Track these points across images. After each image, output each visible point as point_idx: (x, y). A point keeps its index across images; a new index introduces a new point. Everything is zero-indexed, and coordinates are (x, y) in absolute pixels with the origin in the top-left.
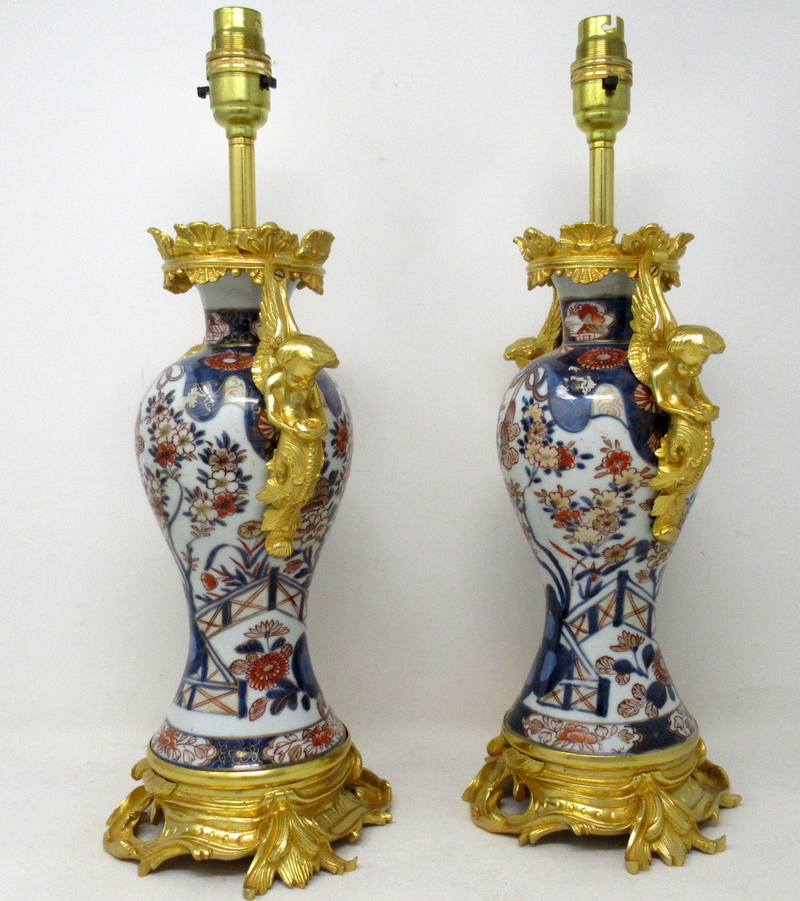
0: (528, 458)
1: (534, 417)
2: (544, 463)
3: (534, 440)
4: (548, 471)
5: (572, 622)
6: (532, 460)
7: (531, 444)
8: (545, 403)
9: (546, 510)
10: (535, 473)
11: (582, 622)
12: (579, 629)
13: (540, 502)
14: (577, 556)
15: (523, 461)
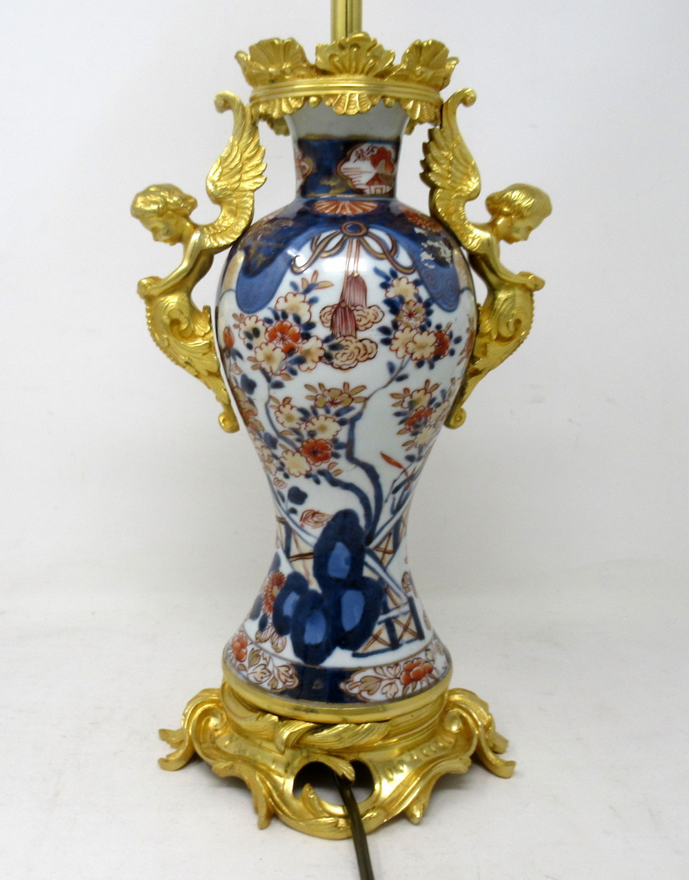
0: (397, 350)
1: (404, 294)
2: (417, 355)
3: (408, 326)
4: (420, 364)
5: (377, 546)
6: (401, 353)
7: (403, 331)
8: (415, 276)
9: (398, 414)
10: (401, 368)
11: (388, 542)
12: (385, 552)
13: (394, 405)
14: (405, 464)
15: (384, 355)
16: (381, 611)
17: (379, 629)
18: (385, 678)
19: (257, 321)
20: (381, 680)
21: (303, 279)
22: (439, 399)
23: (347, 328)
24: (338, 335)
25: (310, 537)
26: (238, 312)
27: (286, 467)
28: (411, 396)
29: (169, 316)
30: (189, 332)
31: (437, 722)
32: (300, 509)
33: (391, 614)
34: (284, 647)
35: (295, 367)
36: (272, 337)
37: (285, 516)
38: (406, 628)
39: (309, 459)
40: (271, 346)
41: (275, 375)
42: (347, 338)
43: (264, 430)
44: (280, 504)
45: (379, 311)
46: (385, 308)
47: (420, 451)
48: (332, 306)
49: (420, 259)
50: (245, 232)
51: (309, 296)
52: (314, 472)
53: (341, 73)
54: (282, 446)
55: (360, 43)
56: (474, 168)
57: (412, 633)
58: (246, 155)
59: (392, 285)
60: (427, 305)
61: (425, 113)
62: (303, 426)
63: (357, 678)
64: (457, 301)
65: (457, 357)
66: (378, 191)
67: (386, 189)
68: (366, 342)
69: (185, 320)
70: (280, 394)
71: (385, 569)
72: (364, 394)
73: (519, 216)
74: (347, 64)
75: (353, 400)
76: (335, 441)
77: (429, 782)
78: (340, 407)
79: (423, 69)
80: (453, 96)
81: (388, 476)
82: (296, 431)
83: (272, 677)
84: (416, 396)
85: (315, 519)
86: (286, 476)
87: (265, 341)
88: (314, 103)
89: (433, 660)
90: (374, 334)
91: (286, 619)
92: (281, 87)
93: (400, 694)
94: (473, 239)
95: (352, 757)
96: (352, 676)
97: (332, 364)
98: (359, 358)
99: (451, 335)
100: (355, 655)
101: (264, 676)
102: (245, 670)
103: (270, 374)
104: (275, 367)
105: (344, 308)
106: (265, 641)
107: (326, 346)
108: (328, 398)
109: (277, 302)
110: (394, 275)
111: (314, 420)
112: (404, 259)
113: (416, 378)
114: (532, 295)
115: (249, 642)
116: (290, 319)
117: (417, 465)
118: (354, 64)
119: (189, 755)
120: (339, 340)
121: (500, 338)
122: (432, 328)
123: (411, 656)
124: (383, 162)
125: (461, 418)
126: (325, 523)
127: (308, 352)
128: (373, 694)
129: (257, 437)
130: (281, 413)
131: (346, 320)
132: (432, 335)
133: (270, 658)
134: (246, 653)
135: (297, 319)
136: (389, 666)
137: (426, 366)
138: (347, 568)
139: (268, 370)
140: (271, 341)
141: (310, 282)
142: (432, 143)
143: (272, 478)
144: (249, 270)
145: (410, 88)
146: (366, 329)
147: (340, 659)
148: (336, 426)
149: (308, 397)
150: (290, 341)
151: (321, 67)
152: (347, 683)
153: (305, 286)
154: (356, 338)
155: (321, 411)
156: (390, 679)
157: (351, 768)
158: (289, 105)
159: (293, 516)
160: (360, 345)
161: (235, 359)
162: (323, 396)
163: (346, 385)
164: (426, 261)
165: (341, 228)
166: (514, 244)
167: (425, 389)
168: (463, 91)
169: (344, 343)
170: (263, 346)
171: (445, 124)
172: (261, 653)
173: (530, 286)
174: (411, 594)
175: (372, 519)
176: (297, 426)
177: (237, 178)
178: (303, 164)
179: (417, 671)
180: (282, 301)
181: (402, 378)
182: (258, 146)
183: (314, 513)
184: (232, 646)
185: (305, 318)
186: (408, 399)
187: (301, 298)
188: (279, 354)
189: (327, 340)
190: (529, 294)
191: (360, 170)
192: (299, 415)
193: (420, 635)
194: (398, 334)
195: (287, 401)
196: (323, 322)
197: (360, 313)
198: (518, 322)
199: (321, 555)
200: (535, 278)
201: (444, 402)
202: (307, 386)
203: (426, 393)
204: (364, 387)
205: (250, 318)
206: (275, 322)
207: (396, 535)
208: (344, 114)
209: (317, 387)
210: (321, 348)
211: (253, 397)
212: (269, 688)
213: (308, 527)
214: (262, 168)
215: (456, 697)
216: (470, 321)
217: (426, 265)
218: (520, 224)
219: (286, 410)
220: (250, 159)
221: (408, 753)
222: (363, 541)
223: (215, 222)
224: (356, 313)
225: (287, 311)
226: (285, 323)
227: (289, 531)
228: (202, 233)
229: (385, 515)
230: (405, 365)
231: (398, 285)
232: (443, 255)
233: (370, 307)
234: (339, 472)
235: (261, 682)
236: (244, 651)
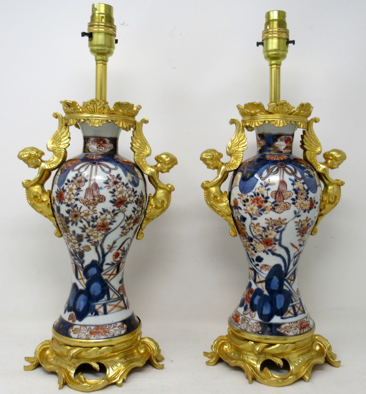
0: (297, 206)
1: (299, 187)
2: (304, 208)
3: (301, 198)
4: (305, 211)
5: (288, 278)
6: (299, 207)
7: (299, 200)
8: (303, 181)
9: (297, 229)
10: (299, 213)
11: (292, 276)
12: (291, 280)
13: (296, 226)
14: (298, 247)
15: (293, 208)
16: (290, 302)
17: (290, 308)
18: (293, 327)
19: (248, 196)
20: (292, 327)
21: (265, 182)
22: (311, 224)
23: (280, 199)
24: (277, 201)
25: (264, 274)
26: (240, 193)
27: (256, 248)
28: (302, 223)
29: (213, 195)
30: (220, 200)
31: (310, 346)
32: (260, 264)
33: (294, 303)
34: (255, 316)
35: (262, 212)
36: (253, 202)
37: (254, 267)
38: (299, 309)
39: (265, 245)
40: (253, 205)
41: (254, 215)
42: (281, 202)
43: (248, 235)
44: (252, 263)
45: (291, 193)
46: (293, 192)
47: (303, 243)
48: (275, 191)
49: (304, 175)
50: (240, 165)
51: (267, 188)
52: (266, 250)
53: (277, 113)
54: (255, 241)
55: (283, 104)
56: (319, 143)
57: (301, 311)
58: (240, 139)
59: (295, 184)
60: (307, 191)
61: (304, 126)
62: (263, 233)
63: (283, 326)
64: (316, 189)
65: (317, 209)
66: (287, 152)
67: (290, 151)
68: (287, 204)
69: (219, 196)
70: (255, 222)
71: (291, 287)
72: (286, 222)
73: (336, 160)
74: (279, 110)
75: (282, 223)
76: (275, 238)
77: (310, 366)
78: (277, 226)
79: (304, 112)
80: (312, 119)
81: (293, 251)
82: (261, 235)
83: (251, 327)
84: (303, 222)
85: (266, 268)
86: (256, 252)
87: (251, 203)
88: (267, 123)
89: (309, 322)
90: (290, 201)
91: (255, 305)
92: (255, 118)
93: (298, 333)
94: (320, 168)
95: (281, 357)
96: (281, 326)
97: (275, 211)
98: (285, 209)
99: (315, 201)
100: (282, 318)
101: (247, 327)
102: (240, 325)
103: (252, 215)
104: (254, 212)
105: (279, 192)
106: (247, 314)
107: (273, 205)
108: (273, 223)
109: (255, 190)
110: (296, 181)
111: (268, 231)
112: (299, 175)
113: (304, 216)
114: (340, 187)
115: (240, 315)
116: (260, 196)
117: (302, 248)
118: (281, 110)
119: (217, 360)
120: (278, 203)
121: (330, 202)
122: (309, 199)
123: (302, 319)
124: (289, 142)
125: (316, 231)
126: (270, 269)
127: (267, 207)
128: (289, 332)
129: (245, 238)
130: (256, 229)
131: (280, 196)
132: (309, 201)
133: (250, 320)
134: (240, 319)
135: (263, 196)
136: (294, 322)
137: (307, 212)
138: (278, 286)
139: (251, 213)
140: (253, 203)
141: (267, 183)
142: (305, 135)
143: (249, 253)
144: (244, 179)
145: (298, 118)
146: (287, 199)
147: (276, 320)
148: (276, 233)
149: (266, 223)
150: (260, 203)
151: (270, 111)
152: (280, 328)
153: (266, 184)
154: (283, 202)
155: (270, 228)
156: (295, 327)
157: (282, 361)
158: (258, 123)
159: (257, 267)
160: (285, 205)
161: (238, 210)
162: (271, 222)
163: (280, 218)
164: (306, 176)
165: (277, 165)
166: (334, 170)
167: (306, 220)
168: (315, 118)
169: (279, 204)
170: (250, 205)
171: (309, 129)
172: (246, 319)
173: (340, 184)
174: (300, 296)
175: (287, 268)
176: (261, 233)
177: (237, 147)
178: (261, 142)
179: (304, 325)
180: (257, 189)
181: (298, 216)
182: (245, 136)
183: (266, 266)
184: (233, 317)
185: (265, 195)
186: (300, 224)
187: (264, 188)
188: (256, 208)
189: (273, 203)
190: (339, 187)
191: (281, 145)
192: (263, 229)
193: (304, 312)
194: (298, 201)
195: (258, 224)
196: (272, 197)
197: (285, 193)
198: (336, 197)
199: (268, 281)
200: (341, 181)
201: (312, 225)
202: (266, 219)
203: (307, 221)
204: (286, 219)
205: (245, 195)
206: (254, 196)
207: (294, 273)
208: (278, 127)
209: (269, 219)
210: (271, 206)
211: (244, 223)
212: (250, 331)
213: (263, 271)
214: (246, 143)
215: (317, 337)
216: (320, 196)
217: (306, 177)
218: (335, 163)
219: (258, 228)
220: (242, 141)
221: (301, 356)
222: (283, 276)
223: (230, 162)
224: (283, 193)
225: (259, 193)
226: (258, 197)
227: (255, 273)
228: (226, 165)
229: (291, 266)
230: (300, 212)
231: (297, 184)
232: (311, 174)
233: (288, 192)
234: (276, 250)
235: (247, 329)
236: (239, 318)
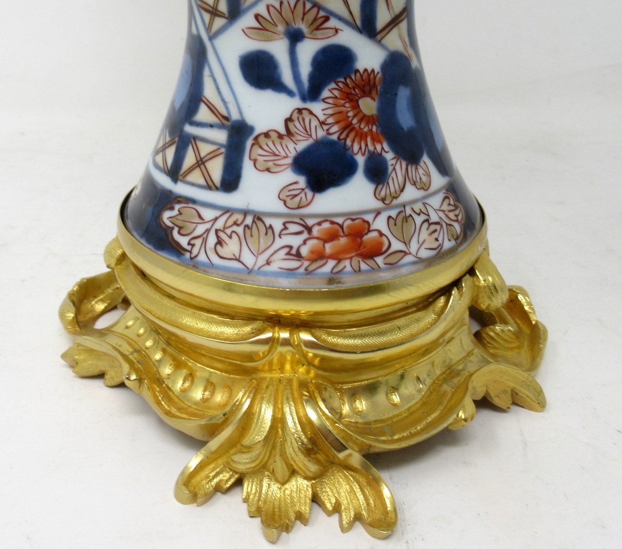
101: (435, 235)
102: (405, 253)
106: (402, 190)
115: (369, 218)
133: (424, 204)
134: (381, 234)
172: (408, 211)
212: (453, 243)
235: (441, 246)
236: (373, 235)
